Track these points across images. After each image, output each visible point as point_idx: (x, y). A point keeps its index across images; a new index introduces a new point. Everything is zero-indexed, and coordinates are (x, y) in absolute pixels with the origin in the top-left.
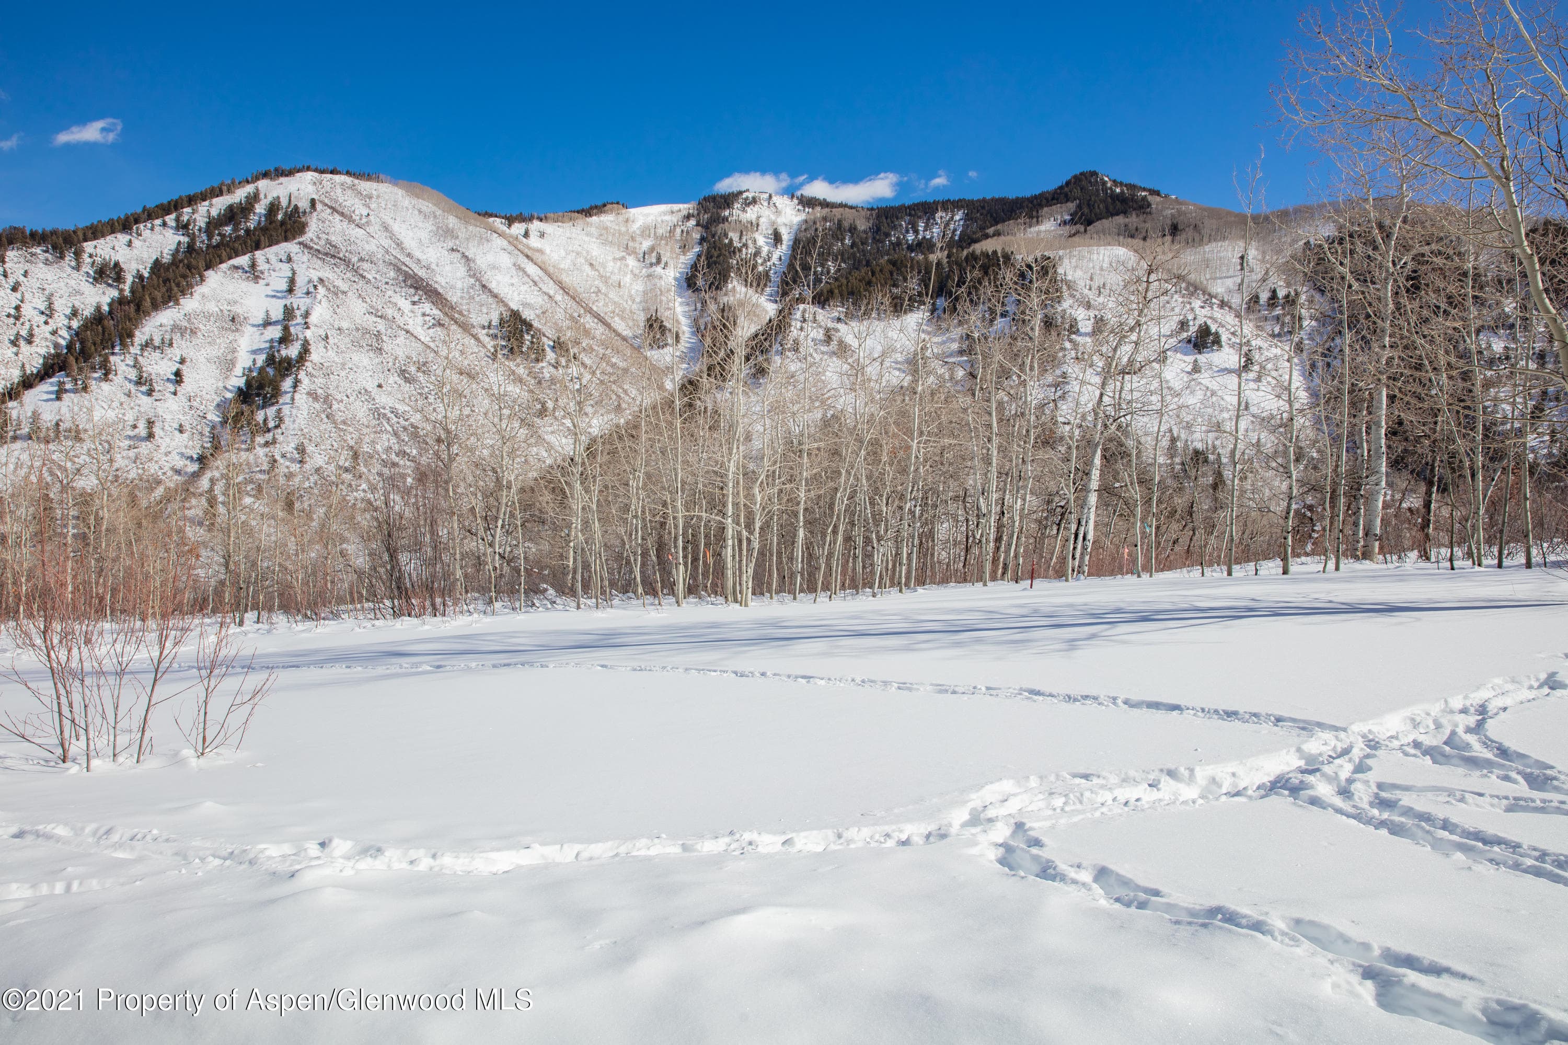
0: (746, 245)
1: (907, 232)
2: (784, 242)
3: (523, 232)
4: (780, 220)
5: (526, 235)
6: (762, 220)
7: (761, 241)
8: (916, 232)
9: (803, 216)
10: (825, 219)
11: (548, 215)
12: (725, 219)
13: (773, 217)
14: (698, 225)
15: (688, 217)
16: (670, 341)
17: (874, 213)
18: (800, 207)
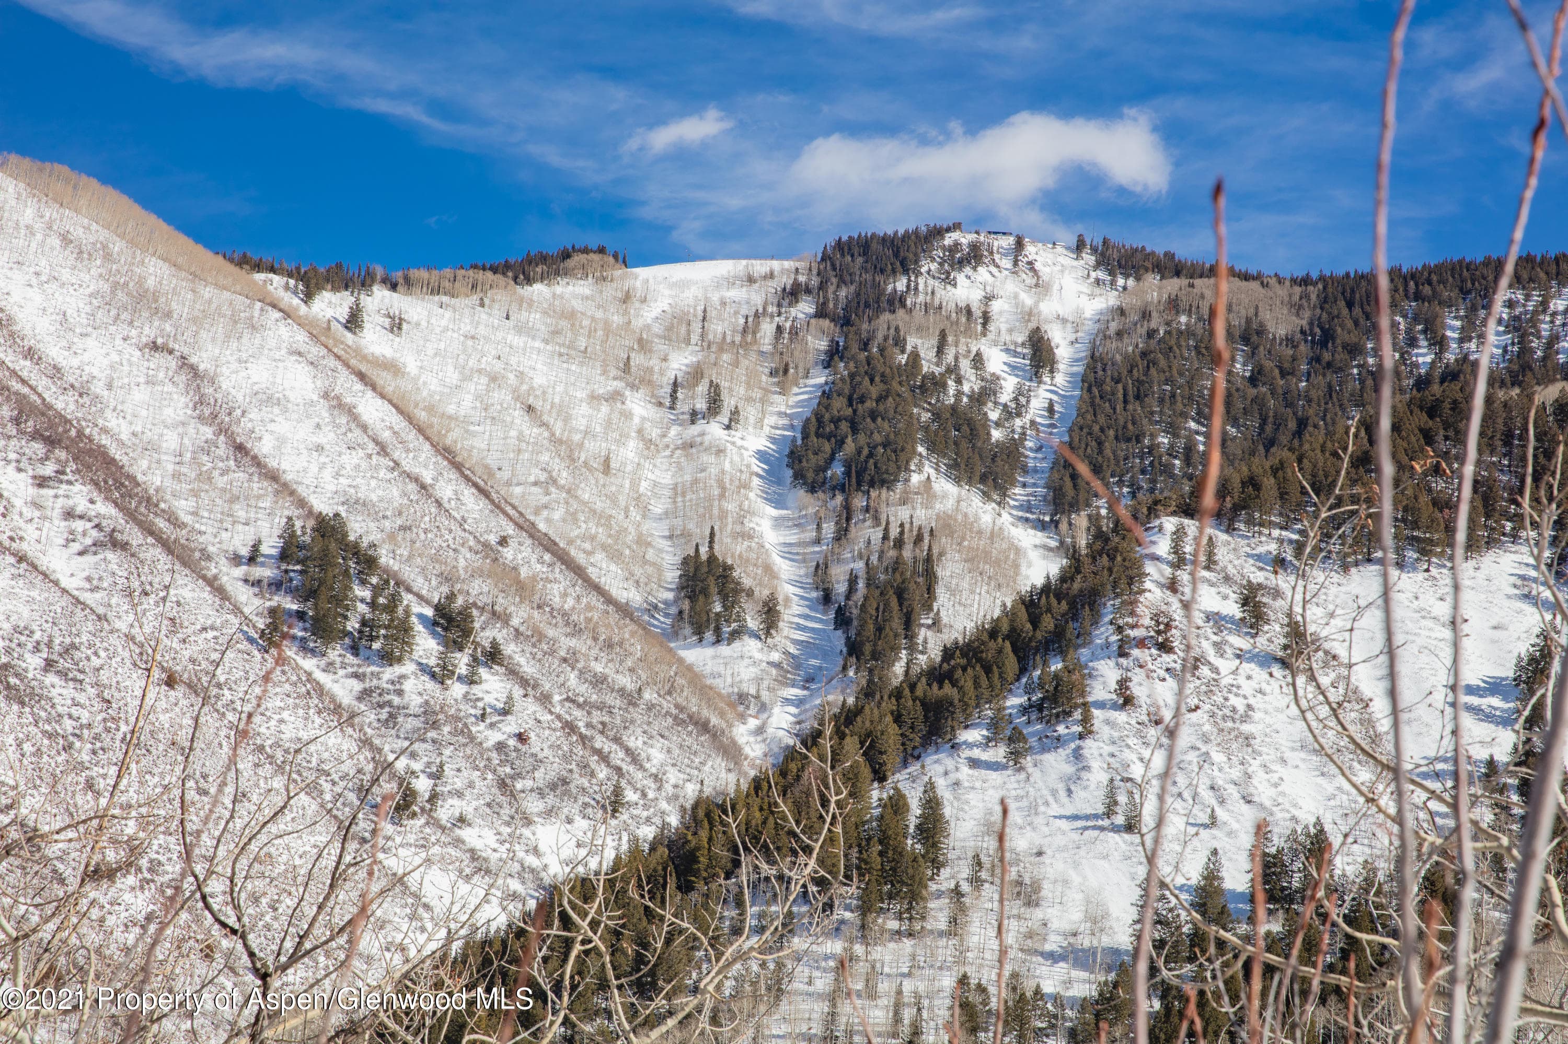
0: (953, 370)
1: (1412, 342)
2: (1061, 366)
3: (343, 313)
4: (1048, 308)
5: (354, 321)
6: (996, 306)
7: (996, 361)
8: (1439, 343)
9: (1108, 300)
10: (1174, 304)
11: (414, 273)
12: (897, 302)
13: (1027, 300)
14: (821, 313)
15: (793, 293)
16: (752, 623)
17: (1313, 291)
18: (1101, 274)
